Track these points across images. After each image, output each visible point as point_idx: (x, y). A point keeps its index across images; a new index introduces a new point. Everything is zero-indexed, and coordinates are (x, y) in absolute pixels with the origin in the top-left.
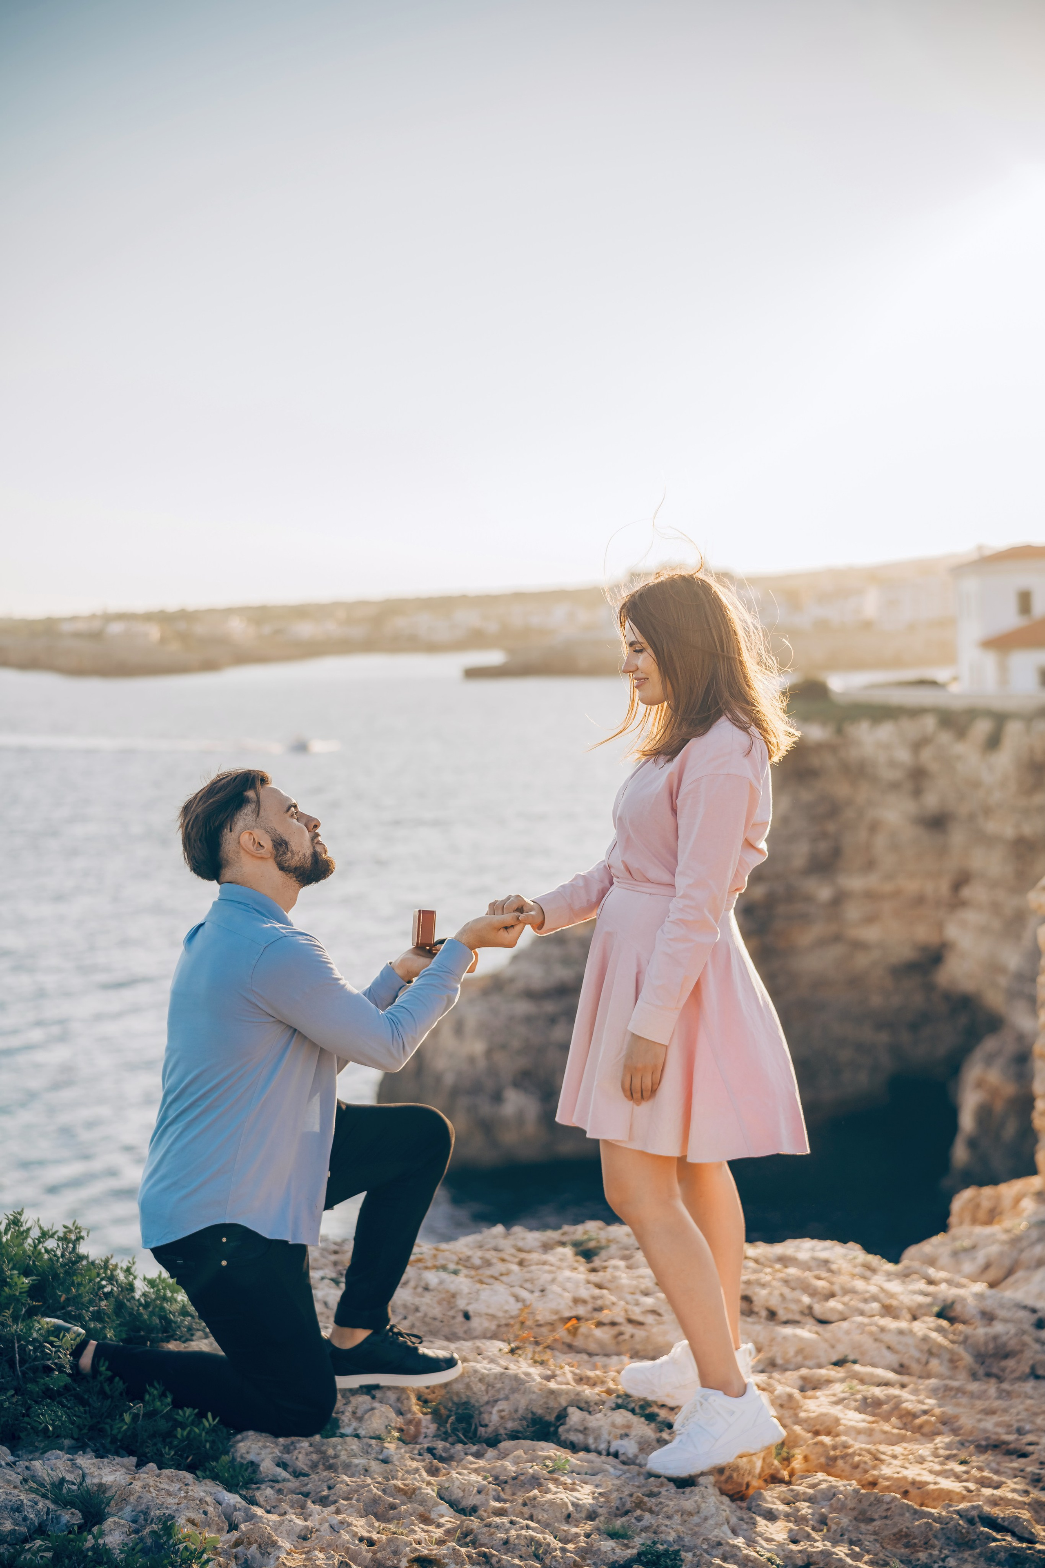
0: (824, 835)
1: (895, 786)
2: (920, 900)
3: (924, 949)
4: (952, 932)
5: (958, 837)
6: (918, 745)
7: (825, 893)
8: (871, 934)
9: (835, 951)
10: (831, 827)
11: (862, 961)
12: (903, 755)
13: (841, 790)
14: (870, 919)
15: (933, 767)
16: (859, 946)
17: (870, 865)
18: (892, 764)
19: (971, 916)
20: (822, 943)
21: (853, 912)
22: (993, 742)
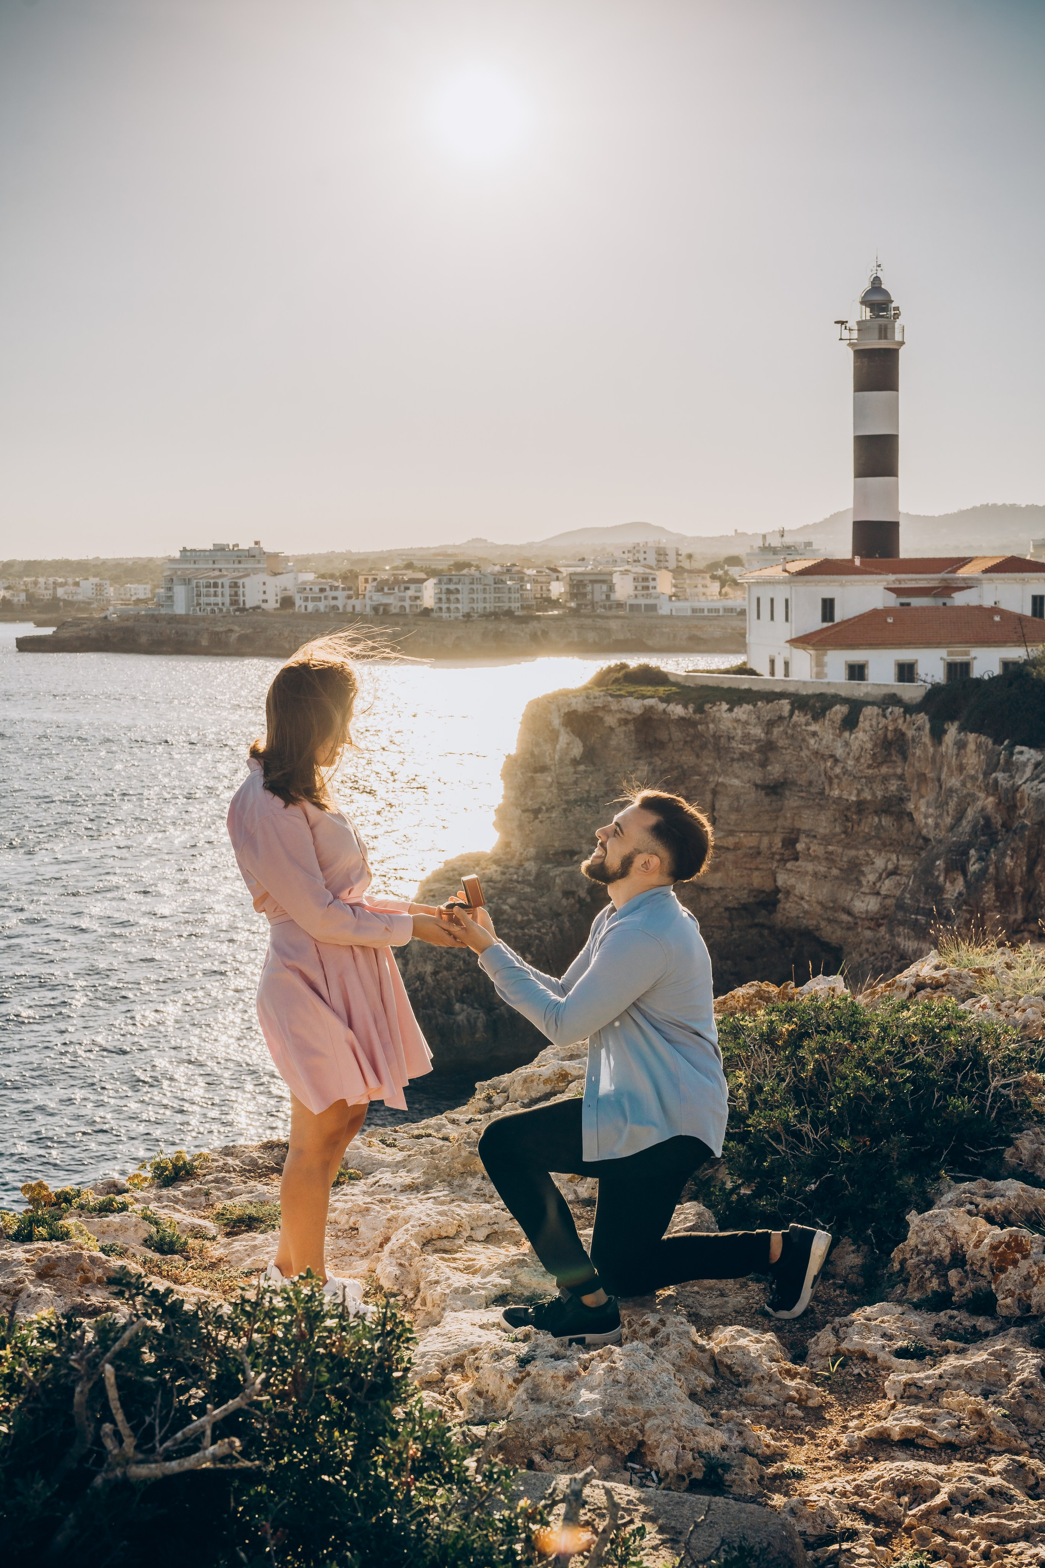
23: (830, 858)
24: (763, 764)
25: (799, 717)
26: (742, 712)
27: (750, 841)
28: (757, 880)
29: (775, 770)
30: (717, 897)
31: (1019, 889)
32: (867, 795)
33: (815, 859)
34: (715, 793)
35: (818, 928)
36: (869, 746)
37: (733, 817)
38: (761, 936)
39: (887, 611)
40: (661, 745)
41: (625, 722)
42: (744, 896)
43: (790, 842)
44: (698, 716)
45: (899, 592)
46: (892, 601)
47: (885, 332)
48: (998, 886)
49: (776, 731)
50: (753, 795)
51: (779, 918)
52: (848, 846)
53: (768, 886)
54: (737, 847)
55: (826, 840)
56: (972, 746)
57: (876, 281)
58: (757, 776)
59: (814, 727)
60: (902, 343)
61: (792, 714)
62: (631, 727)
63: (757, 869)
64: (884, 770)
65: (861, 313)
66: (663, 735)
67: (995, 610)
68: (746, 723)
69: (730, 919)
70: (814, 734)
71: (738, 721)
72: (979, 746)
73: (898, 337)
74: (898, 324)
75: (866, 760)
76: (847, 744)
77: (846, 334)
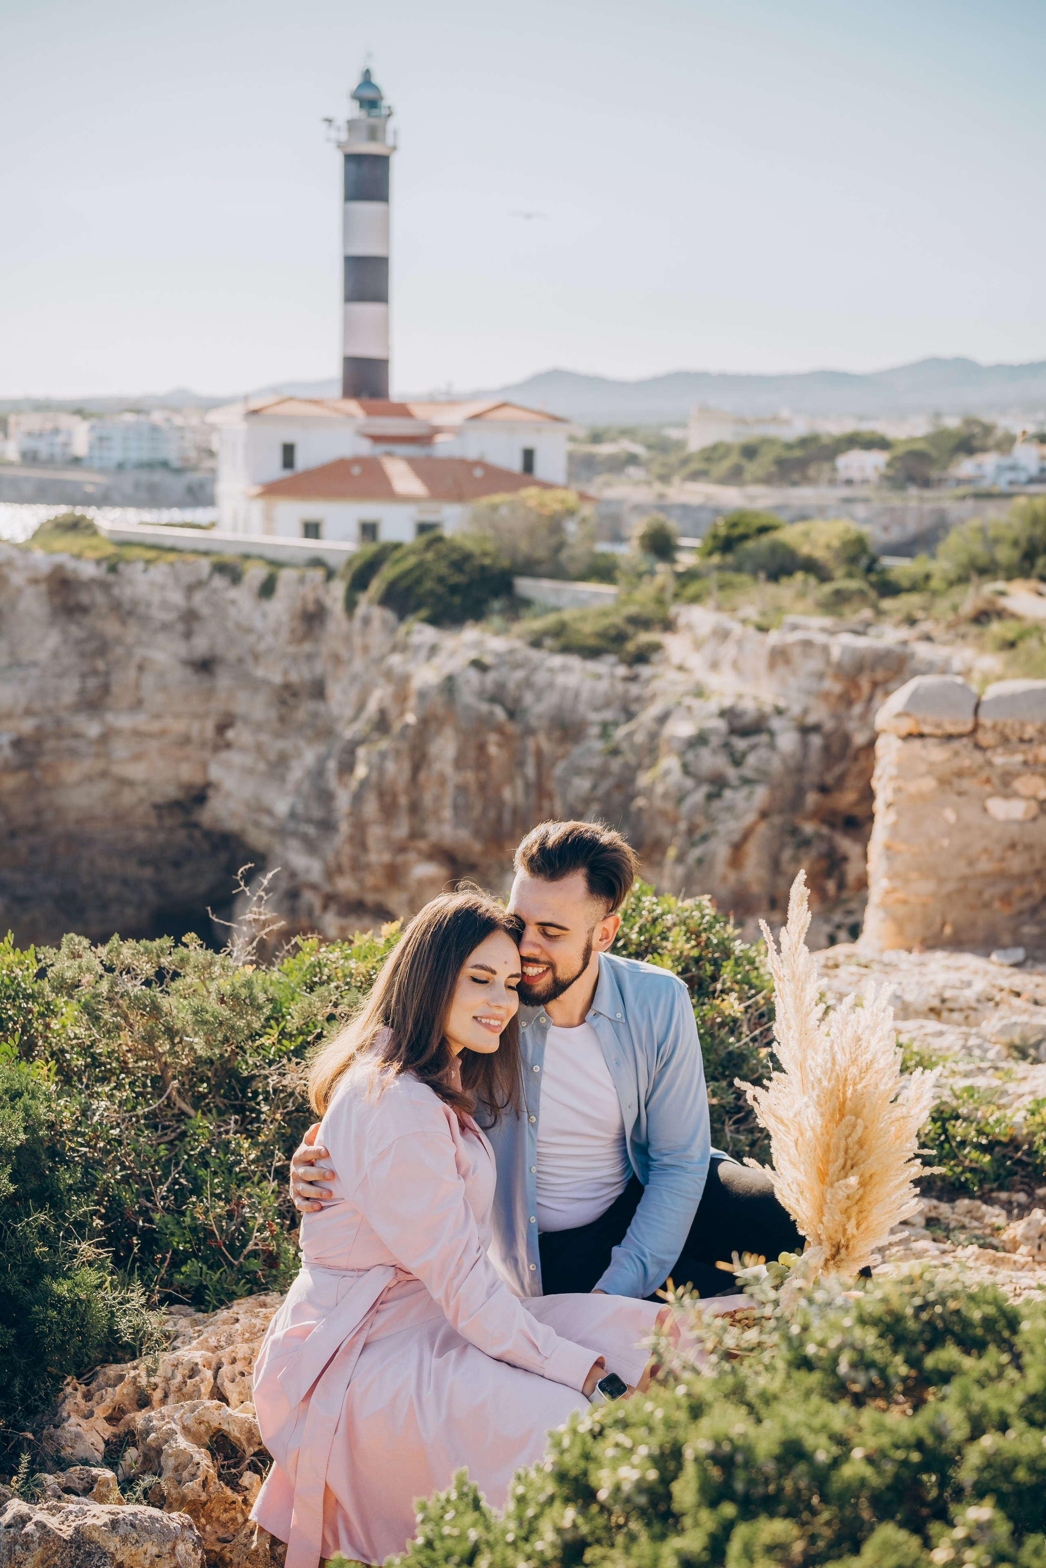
0: (95, 672)
1: (165, 627)
2: (185, 740)
3: (188, 787)
4: (215, 772)
5: (224, 680)
6: (191, 589)
7: (93, 730)
8: (137, 771)
9: (103, 787)
10: (101, 665)
11: (128, 797)
12: (177, 598)
13: (111, 627)
14: (137, 757)
15: (205, 611)
16: (124, 782)
17: (138, 704)
18: (165, 605)
19: (235, 757)
20: (89, 779)
21: (120, 749)
22: (267, 589)
23: (259, 749)
24: (188, 635)
25: (219, 582)
26: (159, 573)
27: (178, 726)
28: (187, 773)
29: (201, 645)
30: (142, 791)
31: (403, 800)
32: (294, 677)
33: (243, 749)
34: (141, 668)
35: (243, 831)
36: (285, 618)
37: (159, 698)
38: (191, 837)
39: (357, 460)
40: (85, 610)
41: (35, 581)
42: (172, 792)
43: (222, 728)
44: (111, 578)
45: (377, 439)
46: (365, 448)
47: (374, 134)
48: (381, 794)
49: (199, 598)
50: (178, 675)
51: (207, 816)
52: (278, 735)
53: (198, 779)
54: (163, 733)
55: (259, 728)
56: (376, 624)
57: (367, 74)
58: (181, 649)
59: (233, 593)
60: (394, 148)
61: (211, 576)
62: (43, 588)
63: (187, 758)
64: (307, 647)
65: (349, 110)
66: (84, 598)
67: (479, 463)
68: (163, 587)
69: (160, 817)
70: (233, 602)
71: (152, 584)
72: (384, 622)
73: (390, 141)
74: (392, 124)
75: (285, 634)
76: (264, 616)
77: (333, 134)
